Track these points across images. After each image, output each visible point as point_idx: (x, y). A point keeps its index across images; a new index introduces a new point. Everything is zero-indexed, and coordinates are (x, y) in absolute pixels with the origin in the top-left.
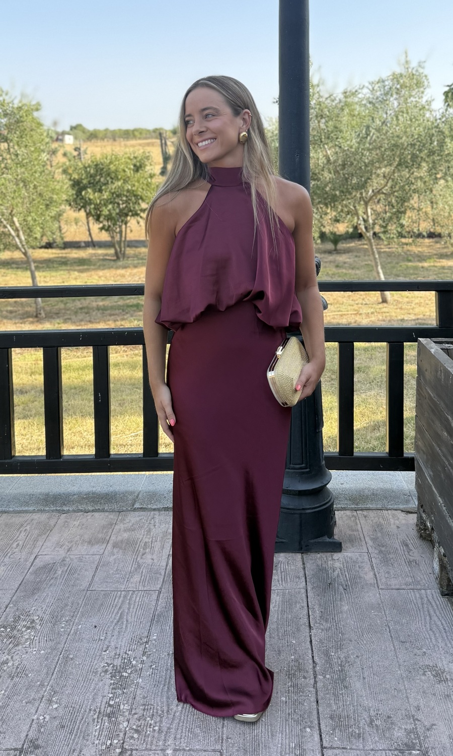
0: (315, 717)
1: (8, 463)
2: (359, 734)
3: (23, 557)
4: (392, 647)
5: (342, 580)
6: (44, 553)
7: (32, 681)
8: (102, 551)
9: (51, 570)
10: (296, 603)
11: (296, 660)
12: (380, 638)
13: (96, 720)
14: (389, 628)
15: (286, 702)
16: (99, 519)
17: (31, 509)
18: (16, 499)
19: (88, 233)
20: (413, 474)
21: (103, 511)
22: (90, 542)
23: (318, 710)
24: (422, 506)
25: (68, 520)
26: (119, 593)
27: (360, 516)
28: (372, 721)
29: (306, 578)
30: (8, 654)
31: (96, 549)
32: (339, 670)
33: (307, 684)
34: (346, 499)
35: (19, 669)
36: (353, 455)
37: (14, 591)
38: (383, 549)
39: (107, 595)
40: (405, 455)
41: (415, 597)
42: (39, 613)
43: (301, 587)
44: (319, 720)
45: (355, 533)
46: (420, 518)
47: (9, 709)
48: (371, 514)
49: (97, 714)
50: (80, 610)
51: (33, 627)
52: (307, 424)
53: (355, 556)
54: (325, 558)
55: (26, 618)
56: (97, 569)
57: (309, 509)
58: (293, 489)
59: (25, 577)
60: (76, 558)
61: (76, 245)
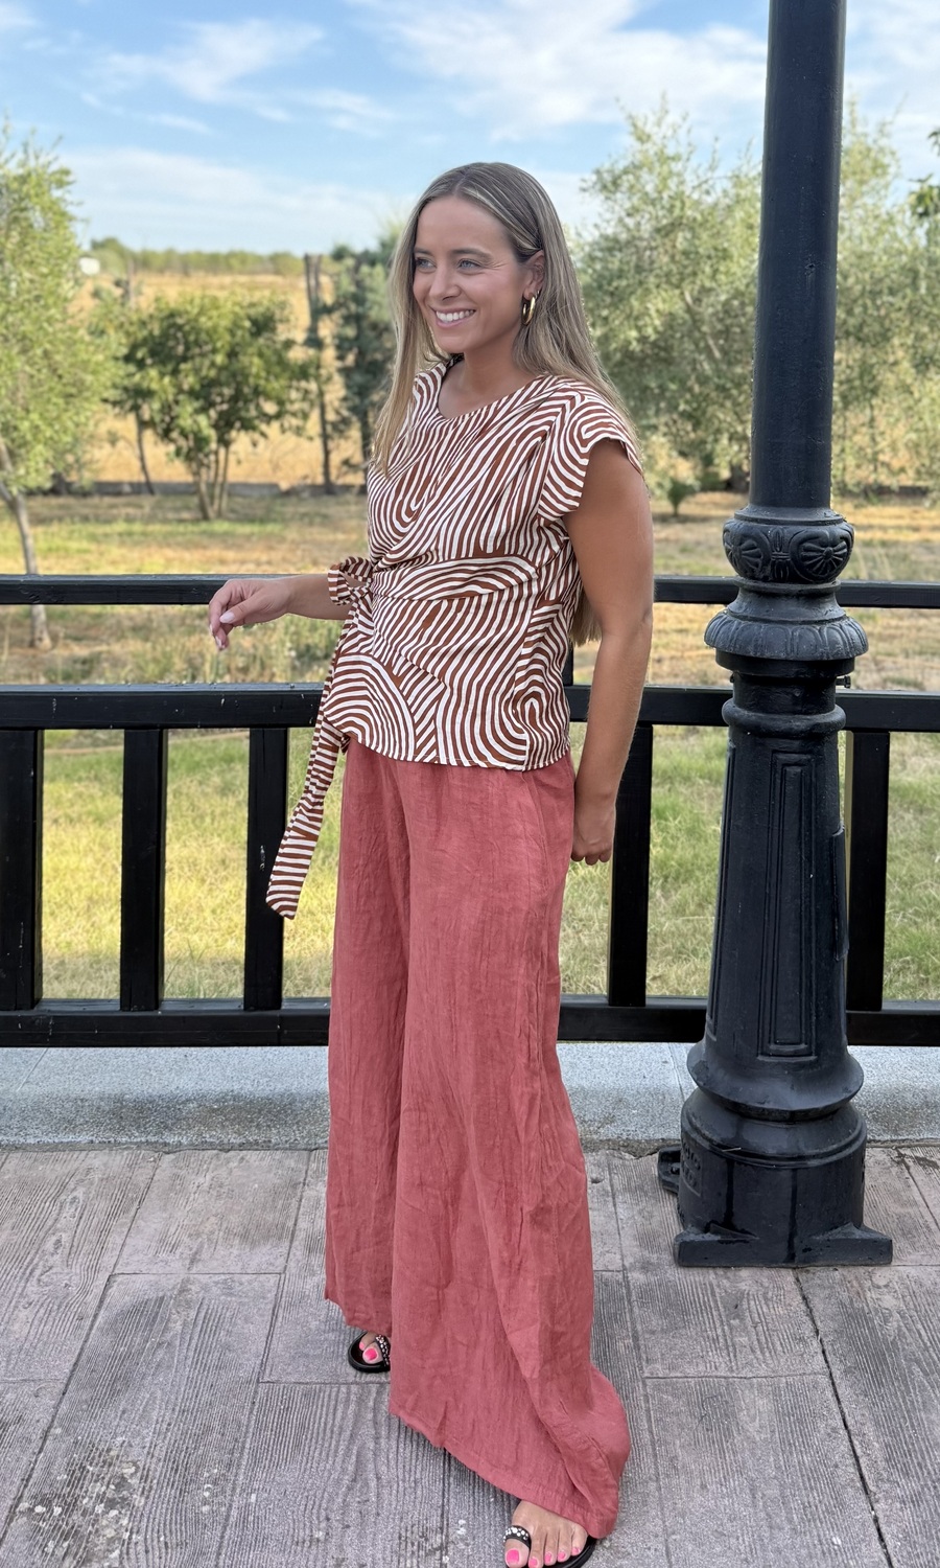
1: (26, 1020)
3: (75, 1279)
6: (129, 1269)
8: (282, 1261)
9: (154, 1320)
10: (813, 1415)
16: (258, 1171)
19: (136, 464)
22: (246, 1237)
29: (821, 1342)
31: (266, 1255)
36: (879, 1006)
37: (61, 1387)
39: (311, 1394)
42: (138, 1454)
43: (817, 1368)
50: (247, 1446)
51: (124, 1499)
52: (814, 940)
53: (927, 1275)
54: (855, 1283)
55: (101, 1472)
56: (274, 1315)
57: (814, 1157)
58: (777, 1107)
59: (85, 1342)
60: (217, 1283)
61: (110, 489)
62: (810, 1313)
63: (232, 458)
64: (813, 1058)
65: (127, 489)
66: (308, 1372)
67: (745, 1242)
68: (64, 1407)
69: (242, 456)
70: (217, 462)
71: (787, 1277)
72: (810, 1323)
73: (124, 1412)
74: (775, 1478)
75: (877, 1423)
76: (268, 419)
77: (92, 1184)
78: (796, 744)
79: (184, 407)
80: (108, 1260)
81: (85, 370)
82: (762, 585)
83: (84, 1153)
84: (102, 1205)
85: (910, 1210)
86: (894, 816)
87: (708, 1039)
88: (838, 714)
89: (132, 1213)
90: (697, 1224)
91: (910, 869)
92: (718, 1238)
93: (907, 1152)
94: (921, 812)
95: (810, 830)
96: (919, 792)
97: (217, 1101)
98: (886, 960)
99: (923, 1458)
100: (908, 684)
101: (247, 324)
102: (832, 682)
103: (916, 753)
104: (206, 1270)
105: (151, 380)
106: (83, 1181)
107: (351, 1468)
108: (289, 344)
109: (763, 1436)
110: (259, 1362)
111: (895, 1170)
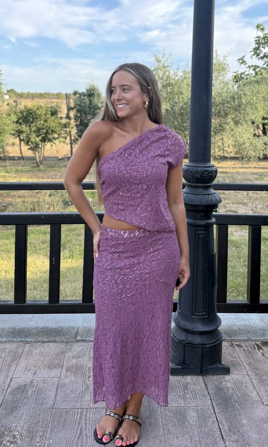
6: (17, 376)
8: (59, 374)
9: (24, 391)
19: (19, 151)
22: (49, 367)
26: (77, 410)
29: (210, 397)
31: (55, 372)
36: (226, 302)
38: (258, 372)
39: (68, 411)
42: (19, 429)
43: (209, 404)
50: (50, 426)
51: (15, 441)
52: (207, 283)
53: (240, 377)
54: (220, 380)
55: (9, 434)
56: (57, 389)
57: (208, 344)
58: (197, 330)
59: (4, 397)
60: (41, 380)
61: (12, 158)
62: (207, 388)
63: (45, 150)
64: (207, 316)
65: (16, 158)
66: (67, 405)
67: (188, 368)
69: (48, 149)
70: (41, 151)
71: (200, 378)
72: (207, 391)
73: (15, 417)
74: (198, 435)
75: (226, 419)
76: (55, 139)
77: (6, 352)
78: (202, 228)
79: (32, 135)
80: (11, 374)
81: (5, 126)
82: (192, 184)
83: (4, 344)
84: (9, 358)
85: (235, 359)
86: (230, 249)
87: (178, 312)
88: (214, 220)
89: (17, 361)
90: (175, 363)
91: (234, 264)
92: (181, 367)
93: (234, 343)
94: (237, 248)
95: (206, 253)
96: (236, 242)
97: (41, 329)
98: (228, 289)
99: (239, 429)
100: (233, 212)
101: (50, 113)
102: (211, 211)
103: (235, 231)
104: (38, 377)
105: (23, 128)
106: (4, 352)
107: (79, 433)
108: (61, 118)
109: (194, 423)
110: (53, 403)
111: (230, 348)
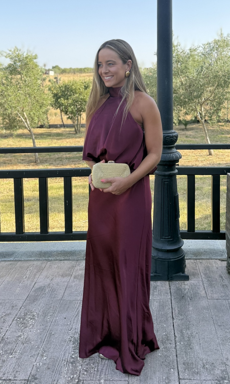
0: (176, 363)
1: (21, 236)
2: (198, 372)
3: (29, 283)
4: (214, 328)
5: (189, 295)
6: (39, 281)
7: (33, 345)
8: (69, 280)
9: (43, 290)
10: (166, 306)
11: (166, 335)
12: (208, 324)
13: (65, 365)
14: (213, 319)
15: (161, 356)
16: (66, 264)
17: (33, 259)
18: (25, 254)
19: (61, 120)
20: (225, 241)
21: (69, 260)
22: (62, 276)
23: (177, 360)
24: (229, 257)
25: (52, 265)
26: (77, 301)
27: (198, 262)
28: (204, 366)
29: (171, 294)
30: (21, 332)
31: (66, 279)
32: (188, 340)
33: (171, 347)
34: (191, 254)
35: (27, 340)
36: (194, 232)
37: (24, 300)
38: (210, 279)
39: (71, 302)
40: (221, 232)
41: (226, 303)
42: (37, 311)
43: (169, 298)
44: (178, 365)
45: (196, 271)
46: (228, 263)
47: (22, 360)
48: (204, 261)
49: (66, 362)
50: (58, 310)
51: (34, 318)
52: (171, 216)
53: (196, 282)
54: (181, 284)
55: (30, 314)
56: (66, 289)
57: (172, 259)
58: (165, 249)
59: (30, 293)
60: (55, 284)
61: (55, 126)
62: (170, 289)
64: (172, 239)
65: (59, 126)
66: (71, 298)
67: (159, 276)
68: (24, 304)
71: (167, 283)
73: (35, 305)
77: (34, 267)
80: (35, 280)
84: (35, 271)
88: (176, 171)
89: (41, 272)
92: (154, 275)
95: (170, 194)
102: (175, 165)
104: (54, 281)
106: (32, 266)
107: (76, 314)
109: (155, 309)
110: (62, 297)
